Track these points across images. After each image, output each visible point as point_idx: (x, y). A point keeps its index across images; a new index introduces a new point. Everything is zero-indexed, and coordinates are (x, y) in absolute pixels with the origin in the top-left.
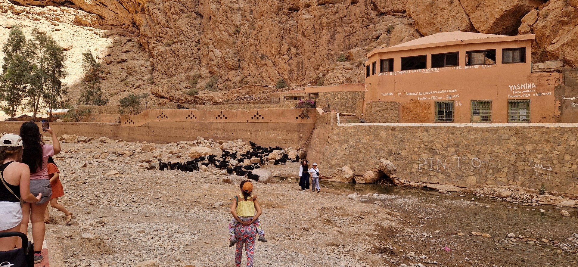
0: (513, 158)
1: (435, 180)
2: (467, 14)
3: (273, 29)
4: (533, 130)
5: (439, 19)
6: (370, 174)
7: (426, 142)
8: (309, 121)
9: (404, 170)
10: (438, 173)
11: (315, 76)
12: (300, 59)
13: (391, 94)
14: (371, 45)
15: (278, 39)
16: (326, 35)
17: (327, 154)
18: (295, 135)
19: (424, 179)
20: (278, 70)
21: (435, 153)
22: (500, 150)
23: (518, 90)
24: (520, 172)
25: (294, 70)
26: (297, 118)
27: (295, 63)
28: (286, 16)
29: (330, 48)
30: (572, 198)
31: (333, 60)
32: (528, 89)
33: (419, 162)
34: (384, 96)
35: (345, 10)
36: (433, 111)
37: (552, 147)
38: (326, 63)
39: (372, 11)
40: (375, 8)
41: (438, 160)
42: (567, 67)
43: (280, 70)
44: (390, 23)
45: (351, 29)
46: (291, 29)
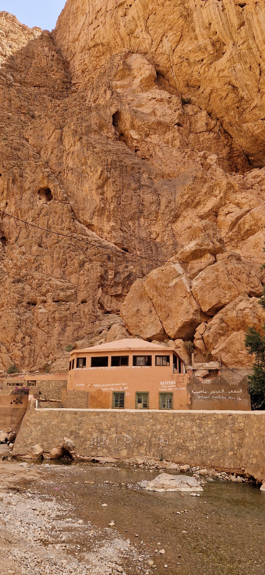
0: (150, 435)
1: (100, 454)
2: (161, 322)
3: (11, 320)
4: (161, 414)
5: (143, 323)
6: (55, 451)
7: (96, 423)
8: (21, 406)
9: (80, 446)
10: (103, 448)
11: (45, 362)
12: (33, 347)
13: (83, 385)
14: (94, 339)
15: (14, 328)
16: (57, 327)
17: (24, 435)
18: (8, 419)
19: (93, 453)
20: (11, 356)
21: (102, 432)
22: (143, 429)
23: (165, 385)
24: (153, 445)
25: (26, 357)
26: (11, 403)
27: (28, 350)
28: (24, 309)
29: (60, 339)
30: (177, 463)
31: (62, 350)
32: (171, 385)
33: (91, 440)
34: (78, 387)
35: (76, 308)
36: (111, 398)
37: (169, 427)
38: (56, 352)
39: (98, 310)
40: (102, 307)
41: (104, 438)
42: (224, 367)
43: (13, 357)
44: (113, 321)
45: (79, 323)
46: (28, 321)
